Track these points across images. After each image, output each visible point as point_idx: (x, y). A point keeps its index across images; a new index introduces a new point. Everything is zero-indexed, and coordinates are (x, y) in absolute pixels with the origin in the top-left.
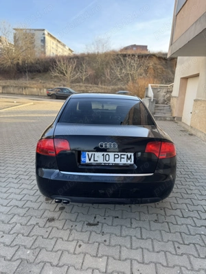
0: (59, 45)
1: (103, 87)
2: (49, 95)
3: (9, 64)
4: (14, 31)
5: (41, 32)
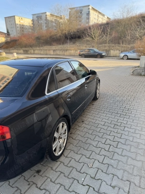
0: (100, 16)
1: (124, 45)
2: (80, 55)
3: (60, 34)
4: (70, 10)
5: (88, 8)
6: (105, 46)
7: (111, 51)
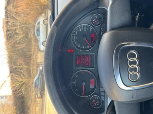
2: (42, 97)
6: (33, 69)
7: (38, 62)
